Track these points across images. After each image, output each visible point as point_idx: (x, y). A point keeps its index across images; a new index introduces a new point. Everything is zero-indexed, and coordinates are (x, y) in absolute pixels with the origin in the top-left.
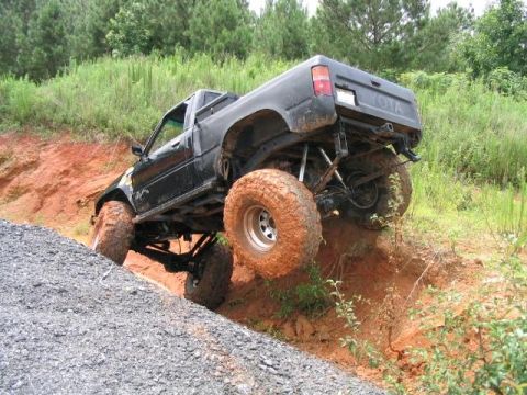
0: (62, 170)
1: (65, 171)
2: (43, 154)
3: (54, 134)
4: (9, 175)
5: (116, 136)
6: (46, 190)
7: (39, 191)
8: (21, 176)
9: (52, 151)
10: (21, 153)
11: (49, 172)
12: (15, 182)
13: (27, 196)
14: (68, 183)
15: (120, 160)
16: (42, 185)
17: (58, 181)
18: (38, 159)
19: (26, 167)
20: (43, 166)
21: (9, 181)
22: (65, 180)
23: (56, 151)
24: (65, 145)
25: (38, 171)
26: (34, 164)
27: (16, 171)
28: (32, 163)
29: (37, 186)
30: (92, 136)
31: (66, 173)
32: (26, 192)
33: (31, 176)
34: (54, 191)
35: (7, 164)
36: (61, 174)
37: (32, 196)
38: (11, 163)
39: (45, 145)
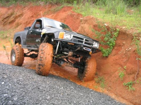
1: (32, 16)
2: (24, 11)
3: (27, 4)
4: (14, 19)
5: (47, 2)
6: (27, 23)
7: (24, 23)
8: (18, 19)
10: (17, 11)
11: (27, 17)
12: (17, 21)
13: (21, 26)
14: (33, 20)
15: (49, 10)
17: (31, 20)
18: (23, 13)
19: (19, 16)
20: (25, 15)
21: (15, 21)
22: (32, 19)
23: (28, 10)
24: (31, 7)
25: (23, 17)
26: (22, 15)
27: (16, 18)
28: (21, 14)
29: (24, 22)
30: (39, 3)
32: (20, 24)
33: (21, 19)
35: (13, 16)
36: (31, 17)
37: (23, 25)
38: (14, 15)
39: (24, 8)
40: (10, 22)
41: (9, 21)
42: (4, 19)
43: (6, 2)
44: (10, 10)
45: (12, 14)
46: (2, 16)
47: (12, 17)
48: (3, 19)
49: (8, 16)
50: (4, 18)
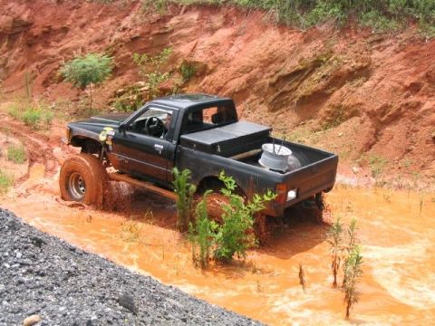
0: (407, 83)
1: (412, 85)
2: (376, 55)
3: (393, 24)
4: (327, 87)
6: (383, 114)
7: (372, 114)
8: (344, 89)
9: (390, 50)
10: (344, 52)
11: (388, 84)
13: (355, 121)
14: (419, 105)
16: (377, 106)
17: (404, 102)
18: (370, 63)
19: (352, 76)
20: (377, 75)
21: (328, 96)
22: (413, 99)
24: (412, 41)
25: (368, 84)
26: (364, 72)
27: (337, 80)
28: (361, 68)
29: (368, 107)
31: (415, 88)
32: (352, 115)
33: (360, 90)
34: (396, 118)
35: (325, 70)
36: (406, 88)
37: (362, 122)
38: (329, 68)
39: (379, 41)
40: (303, 97)
41: (301, 92)
42: (278, 81)
43: (300, 8)
44: (314, 44)
45: (317, 64)
46: (272, 66)
47: (316, 76)
48: (274, 80)
49: (301, 67)
50: (280, 73)
